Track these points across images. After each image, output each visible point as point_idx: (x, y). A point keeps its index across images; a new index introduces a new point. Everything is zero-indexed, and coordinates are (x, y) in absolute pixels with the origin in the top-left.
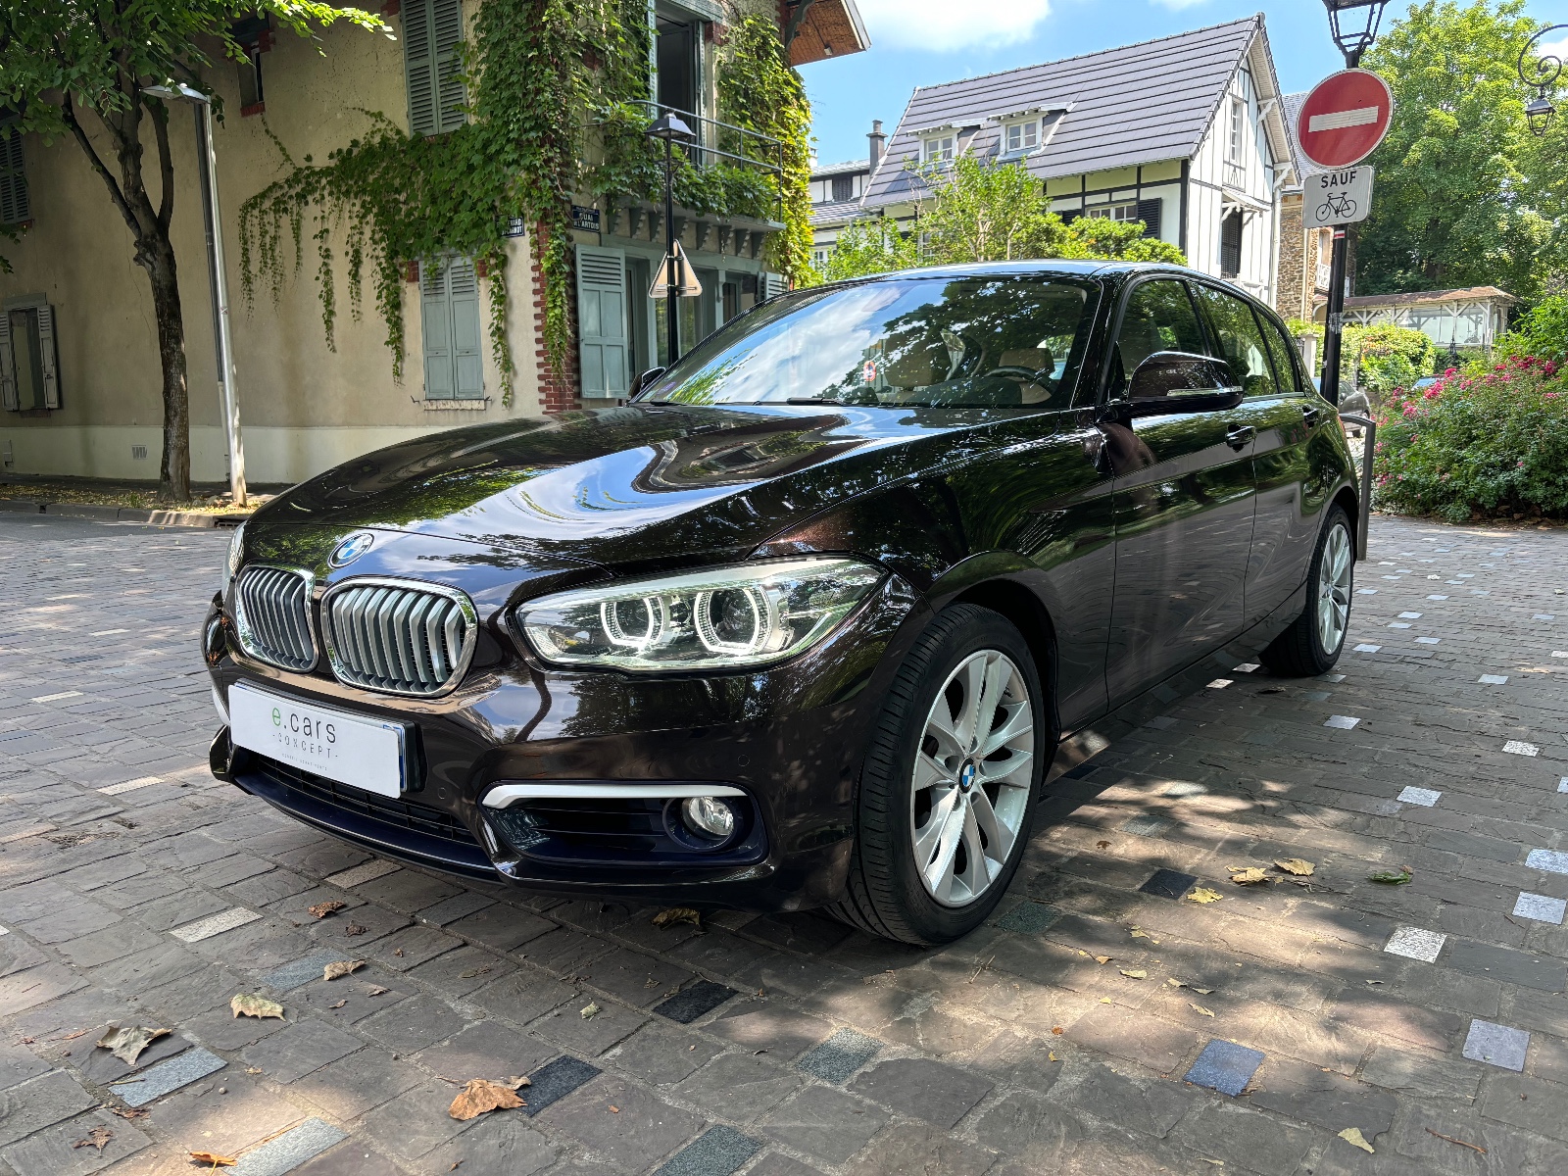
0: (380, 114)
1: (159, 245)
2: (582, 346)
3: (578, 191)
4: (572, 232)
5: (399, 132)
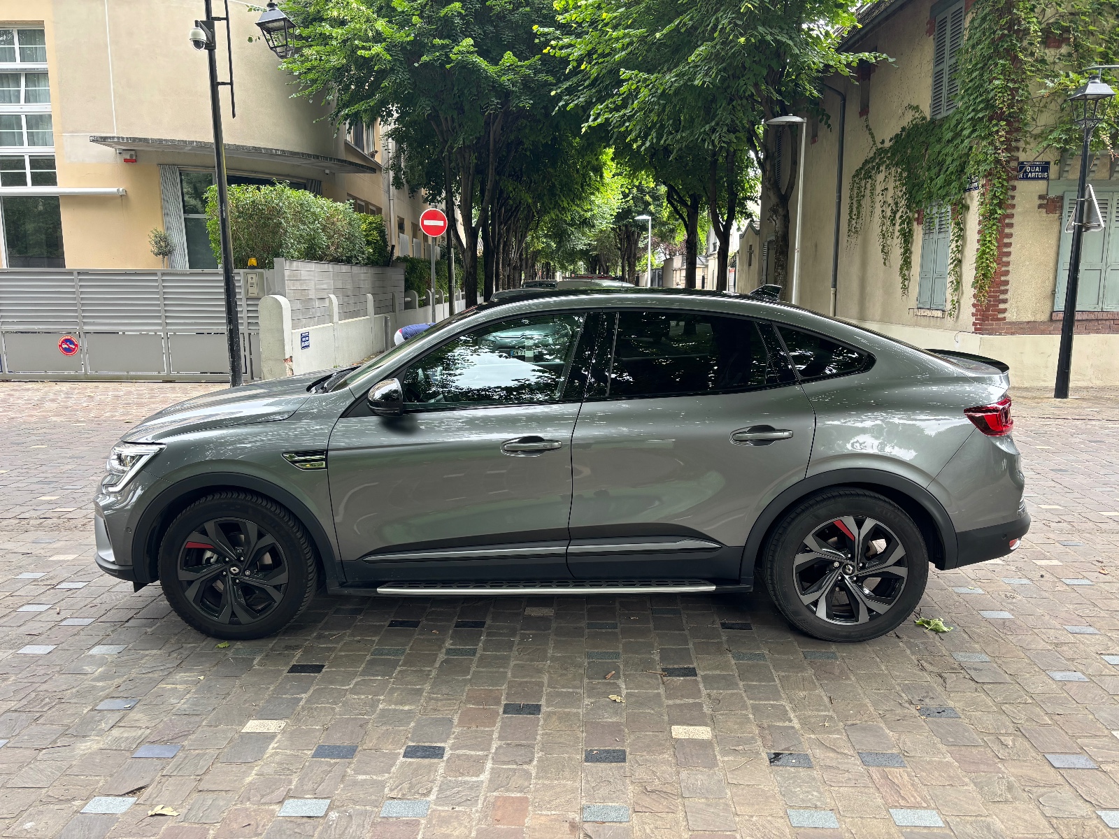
0: (918, 107)
1: (780, 210)
3: (1024, 150)
4: (1016, 183)
5: (924, 118)
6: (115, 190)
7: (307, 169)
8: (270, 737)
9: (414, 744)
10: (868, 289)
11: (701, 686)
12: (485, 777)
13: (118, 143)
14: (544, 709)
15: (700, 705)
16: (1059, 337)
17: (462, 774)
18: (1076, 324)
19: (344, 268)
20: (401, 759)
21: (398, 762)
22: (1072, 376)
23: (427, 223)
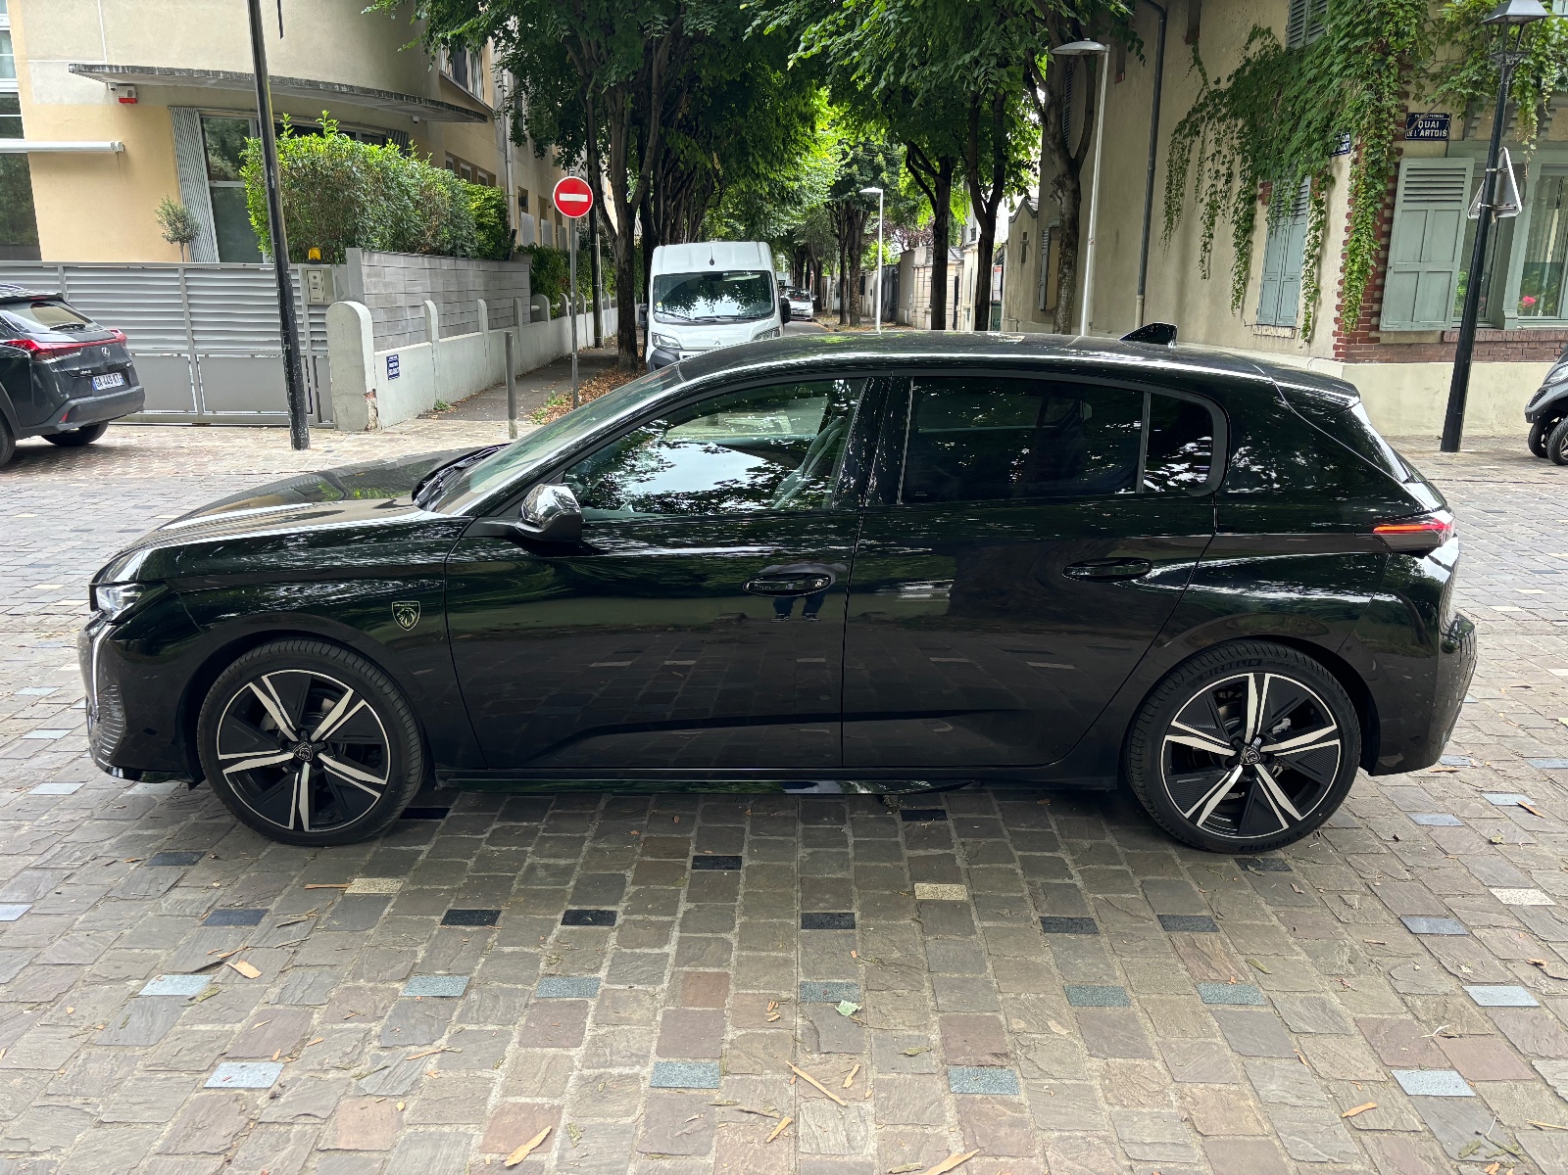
0: (1269, 30)
1: (1068, 182)
2: (1389, 275)
3: (1418, 98)
4: (1402, 144)
5: (1278, 47)
6: (107, 145)
7: (387, 114)
8: (381, 900)
9: (575, 908)
10: (1189, 297)
11: (954, 834)
12: (670, 949)
13: (111, 75)
14: (746, 863)
15: (952, 858)
16: (1452, 365)
17: (640, 946)
18: (1476, 347)
19: (446, 263)
20: (559, 926)
21: (555, 932)
22: (1466, 423)
23: (564, 197)
